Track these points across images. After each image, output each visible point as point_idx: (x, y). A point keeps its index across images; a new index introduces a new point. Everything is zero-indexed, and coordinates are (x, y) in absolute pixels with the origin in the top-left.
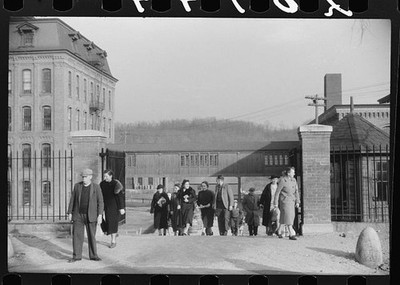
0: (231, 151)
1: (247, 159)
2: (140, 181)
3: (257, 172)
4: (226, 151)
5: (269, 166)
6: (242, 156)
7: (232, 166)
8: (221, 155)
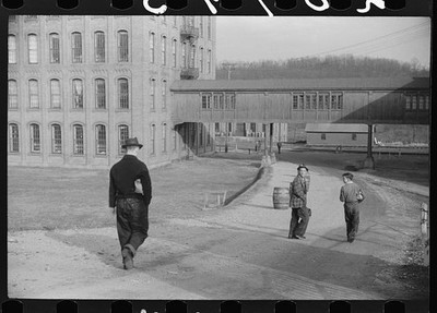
0: (360, 90)
1: (382, 101)
2: (253, 127)
3: (394, 118)
4: (353, 90)
5: (411, 110)
6: (375, 97)
7: (362, 109)
8: (346, 95)
